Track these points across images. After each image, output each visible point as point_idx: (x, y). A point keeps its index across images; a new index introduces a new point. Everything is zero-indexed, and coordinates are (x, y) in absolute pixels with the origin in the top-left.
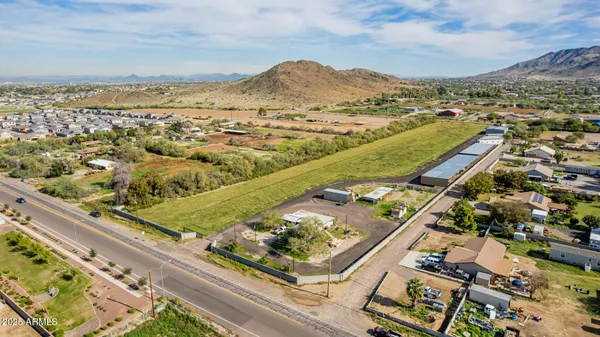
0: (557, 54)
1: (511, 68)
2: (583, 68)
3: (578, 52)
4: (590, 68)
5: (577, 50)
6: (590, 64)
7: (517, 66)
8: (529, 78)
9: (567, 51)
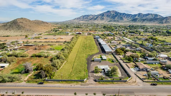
0: (84, 16)
1: (74, 19)
2: (91, 19)
3: (88, 16)
4: (92, 20)
5: (88, 15)
6: (92, 19)
7: (76, 19)
8: (80, 22)
9: (86, 15)
